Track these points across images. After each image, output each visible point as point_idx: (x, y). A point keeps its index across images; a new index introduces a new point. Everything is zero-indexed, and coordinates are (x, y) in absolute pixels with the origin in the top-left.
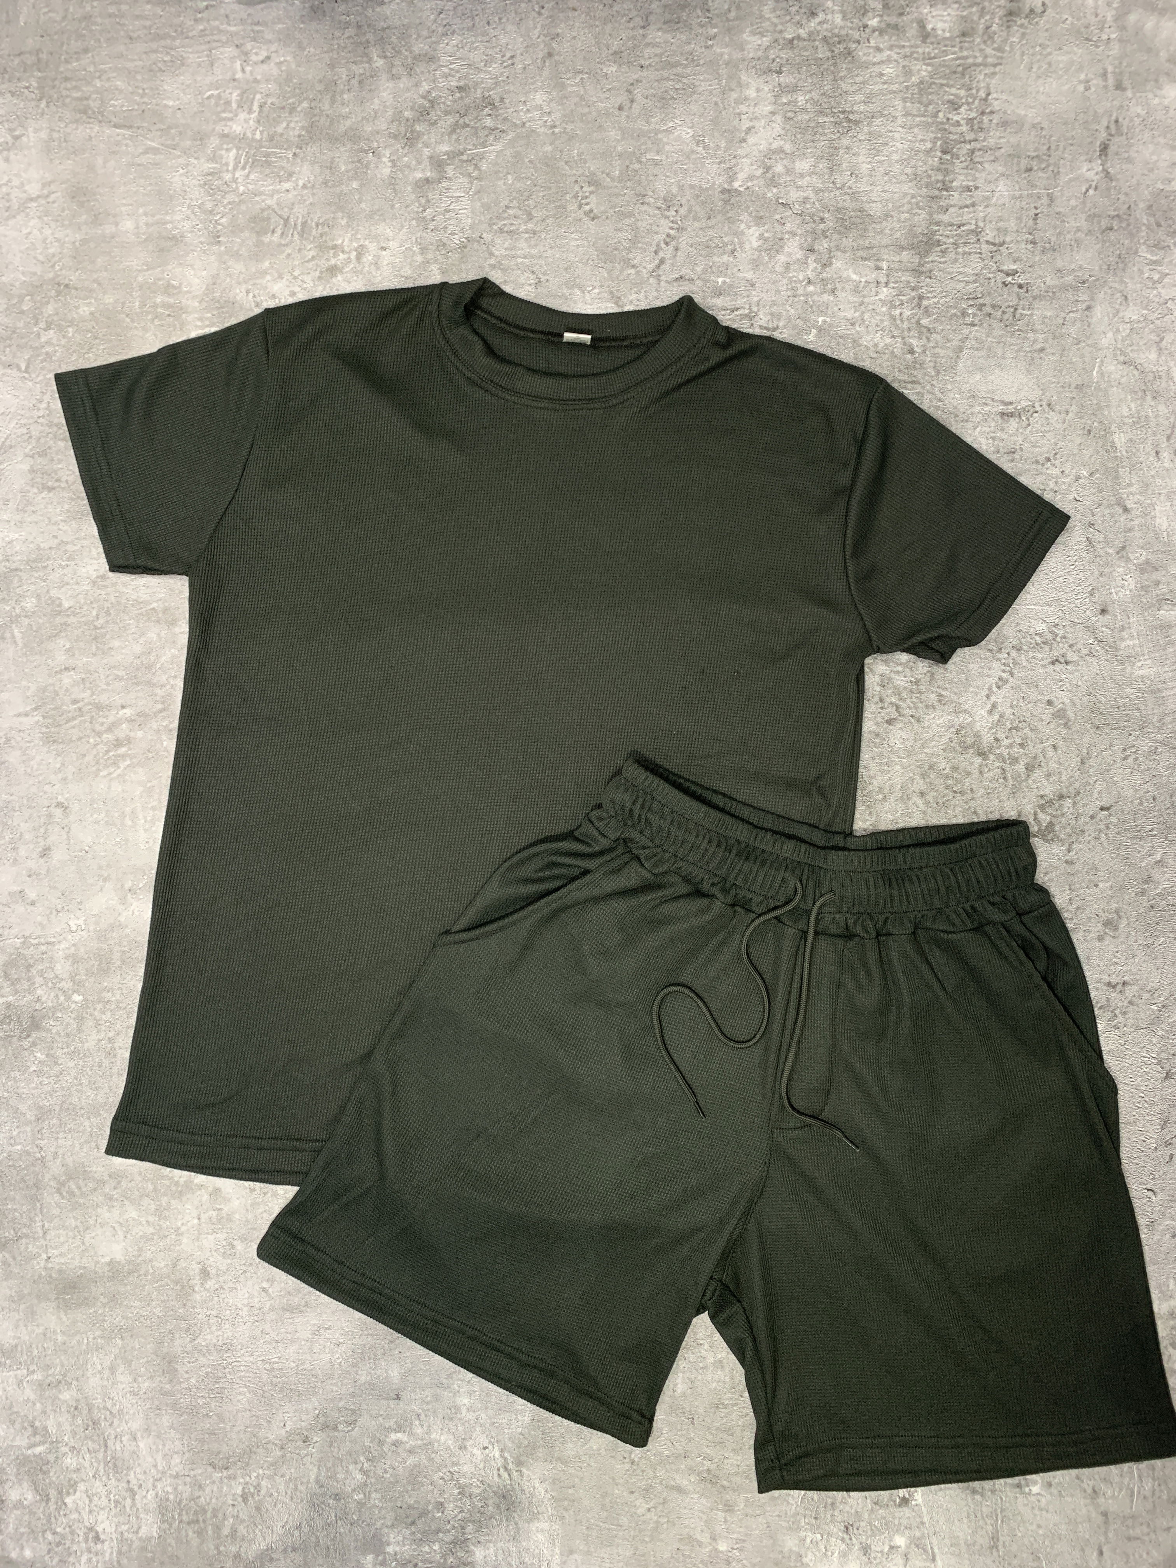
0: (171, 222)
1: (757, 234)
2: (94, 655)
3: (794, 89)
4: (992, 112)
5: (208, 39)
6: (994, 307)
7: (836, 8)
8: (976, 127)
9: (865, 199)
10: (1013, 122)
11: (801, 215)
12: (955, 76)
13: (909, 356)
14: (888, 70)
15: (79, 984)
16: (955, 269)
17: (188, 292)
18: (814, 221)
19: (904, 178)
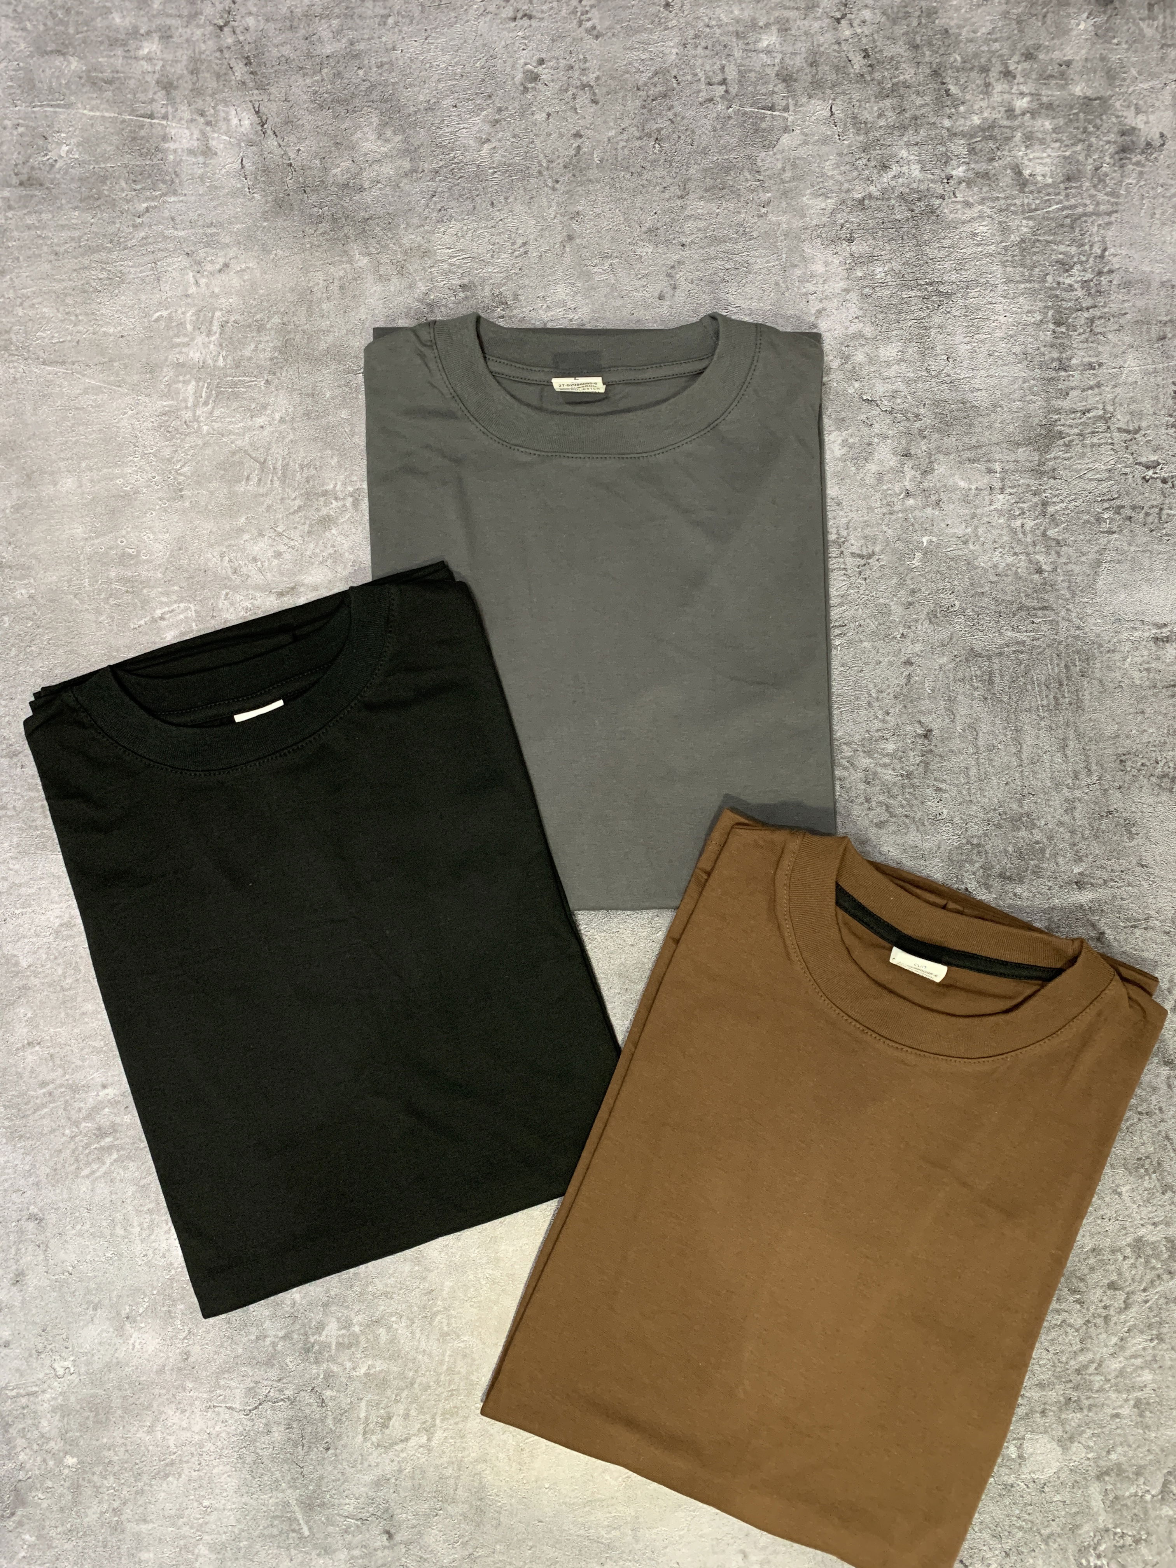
0: (122, 476)
1: (839, 441)
2: (63, 1024)
3: (871, 259)
4: (1111, 271)
5: (151, 248)
6: (1134, 508)
7: (912, 157)
8: (1093, 291)
9: (967, 387)
10: (1137, 282)
11: (891, 413)
12: (1062, 230)
13: (1036, 576)
14: (982, 228)
15: (73, 1442)
16: (1081, 465)
17: (147, 561)
18: (908, 419)
19: (1011, 358)
